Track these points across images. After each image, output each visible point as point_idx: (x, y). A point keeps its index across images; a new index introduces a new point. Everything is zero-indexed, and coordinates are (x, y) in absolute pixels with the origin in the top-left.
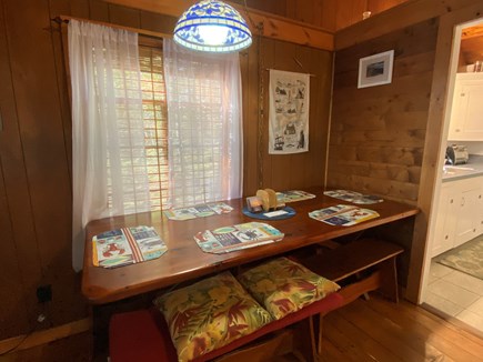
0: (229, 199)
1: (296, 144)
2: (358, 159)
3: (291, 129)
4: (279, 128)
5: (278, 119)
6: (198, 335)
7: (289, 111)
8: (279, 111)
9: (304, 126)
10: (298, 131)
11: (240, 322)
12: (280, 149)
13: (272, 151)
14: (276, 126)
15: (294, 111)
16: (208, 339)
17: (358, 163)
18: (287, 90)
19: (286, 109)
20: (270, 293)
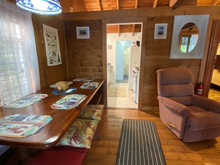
0: (35, 92)
1: (57, 61)
2: (81, 66)
3: (54, 54)
4: (50, 53)
5: (49, 48)
6: (87, 137)
7: (53, 45)
8: (49, 45)
9: (58, 53)
10: (57, 54)
11: (93, 126)
12: (52, 63)
13: (49, 65)
14: (49, 52)
15: (54, 46)
16: (90, 136)
17: (81, 67)
18: (50, 35)
19: (51, 45)
20: (92, 115)
